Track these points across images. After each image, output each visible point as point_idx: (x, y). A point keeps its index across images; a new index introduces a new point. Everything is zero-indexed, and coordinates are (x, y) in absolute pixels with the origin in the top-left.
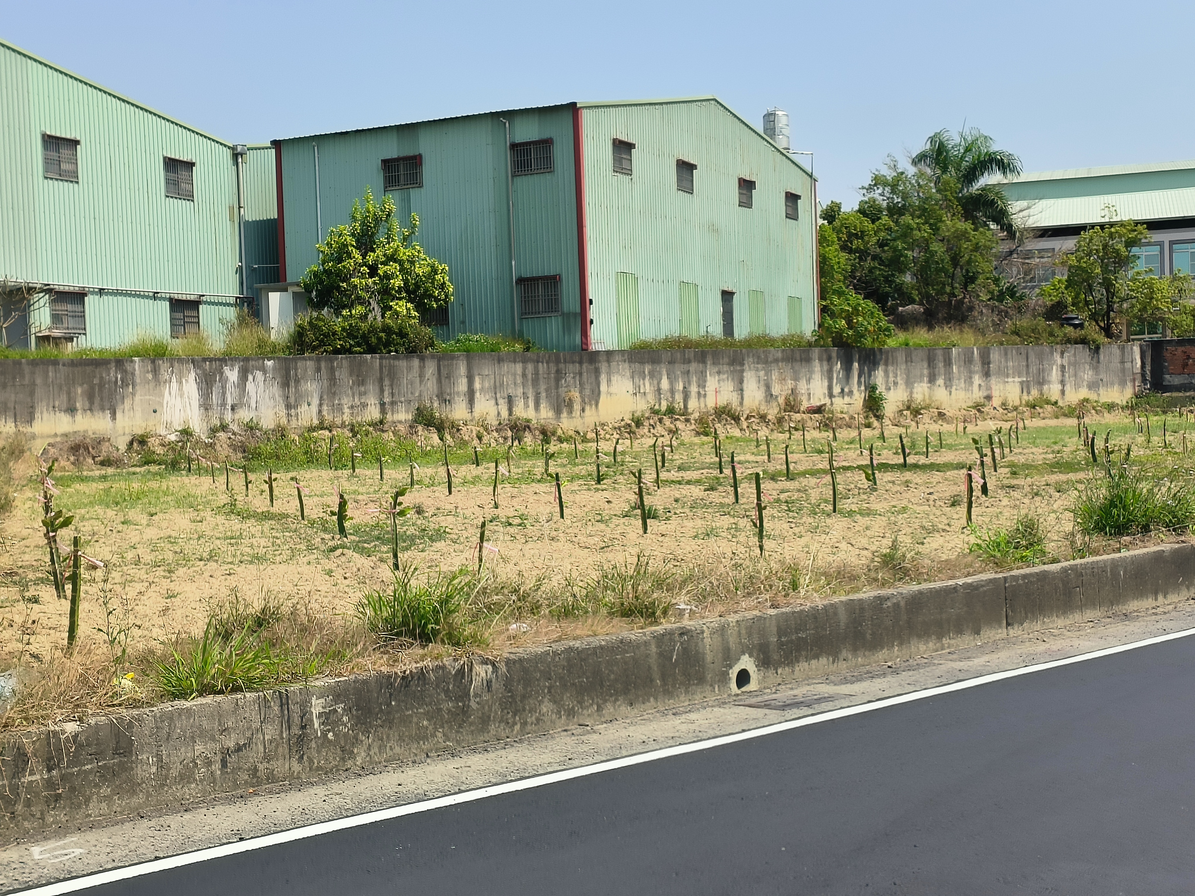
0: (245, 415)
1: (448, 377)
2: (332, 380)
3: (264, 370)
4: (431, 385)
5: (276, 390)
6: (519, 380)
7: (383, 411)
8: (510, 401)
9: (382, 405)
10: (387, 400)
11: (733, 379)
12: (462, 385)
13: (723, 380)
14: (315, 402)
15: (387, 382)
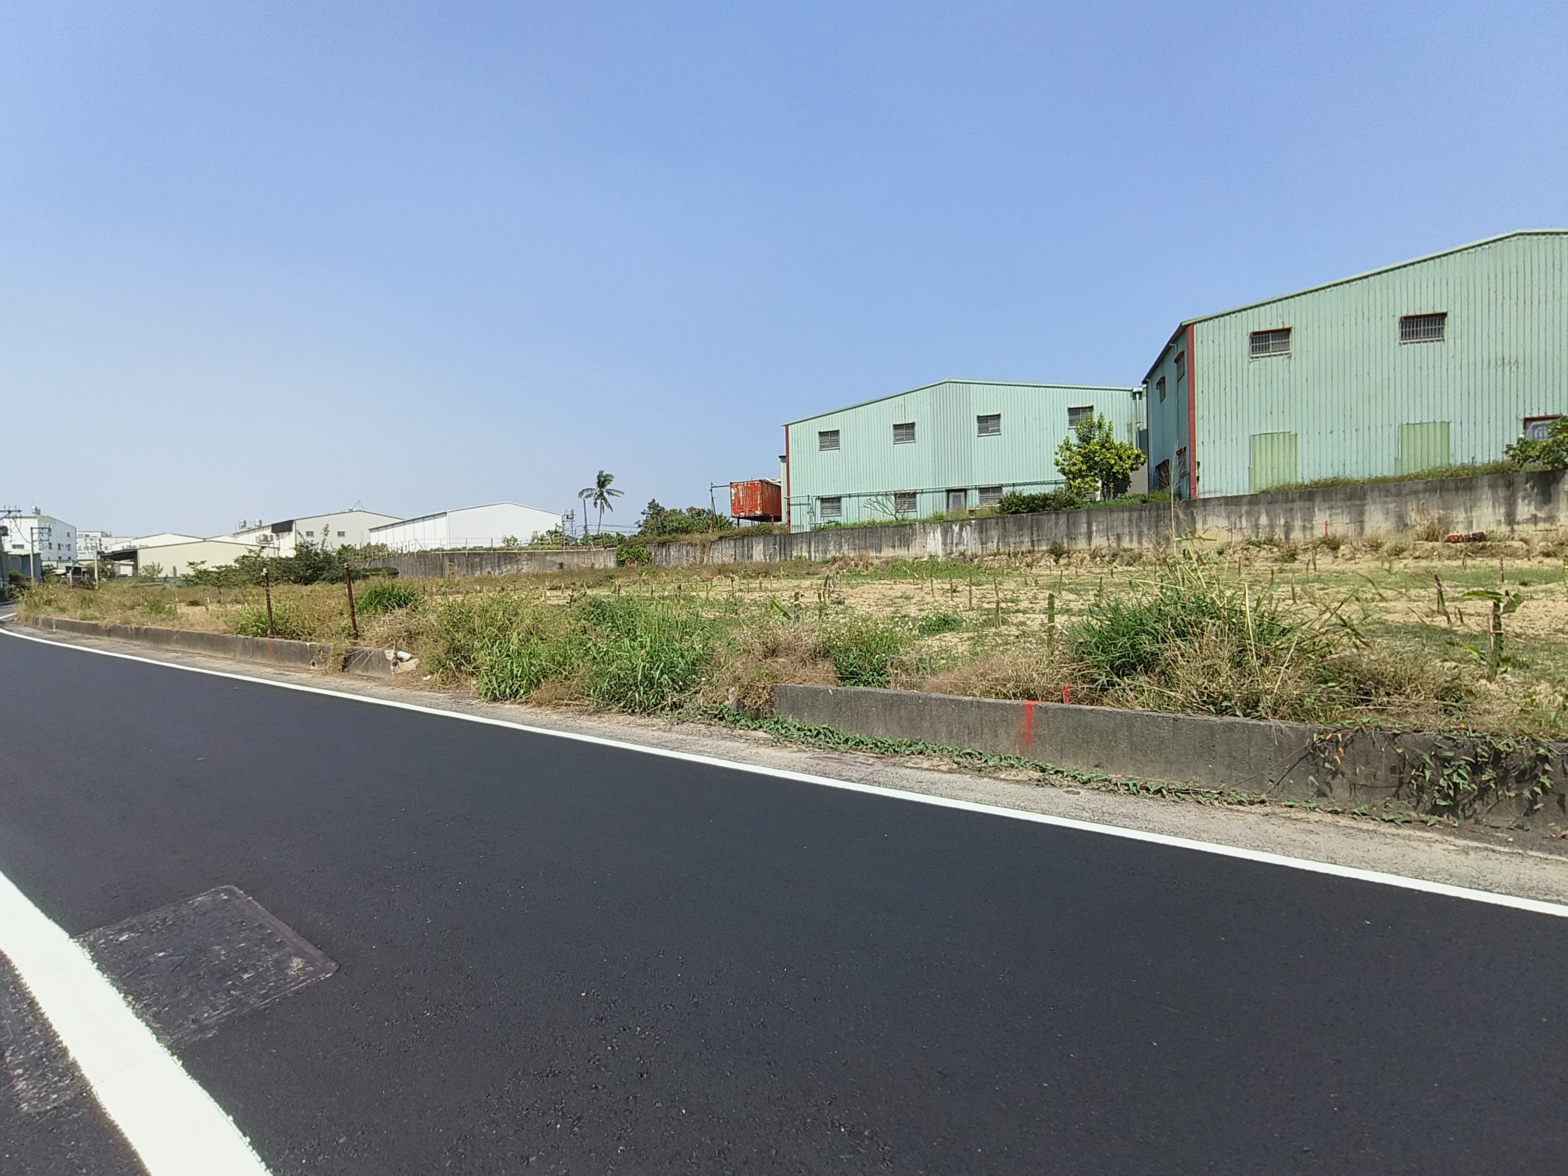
0: (961, 548)
1: (1074, 524)
2: (1004, 528)
3: (970, 525)
4: (1063, 529)
5: (976, 535)
6: (1126, 523)
7: (1033, 545)
8: (1119, 537)
9: (1032, 541)
10: (1035, 539)
11: (1349, 513)
12: (1084, 528)
13: (1337, 514)
14: (996, 540)
15: (1035, 529)
